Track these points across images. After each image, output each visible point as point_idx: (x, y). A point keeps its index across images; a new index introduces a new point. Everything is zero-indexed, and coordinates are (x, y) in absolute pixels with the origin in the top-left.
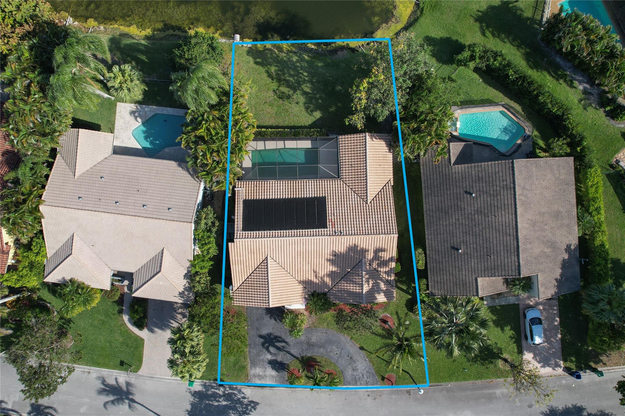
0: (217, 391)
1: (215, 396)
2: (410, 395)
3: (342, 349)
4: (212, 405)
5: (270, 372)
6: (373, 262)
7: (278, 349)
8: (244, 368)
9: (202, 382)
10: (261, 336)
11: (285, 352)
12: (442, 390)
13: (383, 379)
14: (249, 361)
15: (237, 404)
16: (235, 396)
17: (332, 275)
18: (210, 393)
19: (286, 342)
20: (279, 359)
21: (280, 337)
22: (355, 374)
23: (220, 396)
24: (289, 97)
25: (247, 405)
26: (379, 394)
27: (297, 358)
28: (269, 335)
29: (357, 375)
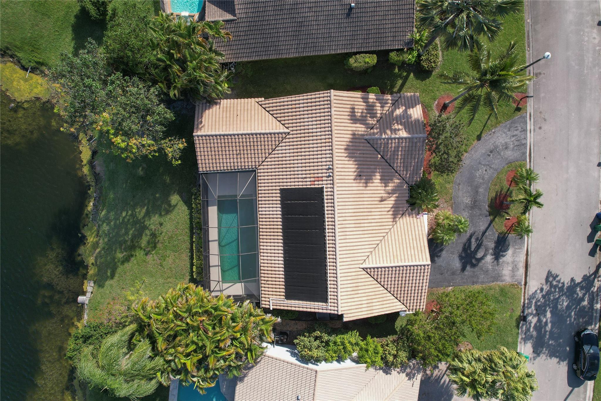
0: (533, 325)
1: (539, 327)
2: (540, 74)
3: (480, 163)
4: (551, 332)
5: (509, 256)
6: (369, 124)
7: (479, 246)
8: (502, 290)
9: (521, 343)
10: (463, 269)
11: (484, 238)
12: (535, 30)
13: (518, 109)
14: (494, 283)
15: (549, 299)
16: (539, 301)
17: (385, 180)
18: (534, 333)
19: (471, 236)
20: (492, 245)
21: (465, 245)
22: (512, 146)
23: (539, 321)
24: (154, 235)
25: (551, 286)
26: (539, 114)
27: (491, 222)
28: (461, 257)
29: (514, 144)
